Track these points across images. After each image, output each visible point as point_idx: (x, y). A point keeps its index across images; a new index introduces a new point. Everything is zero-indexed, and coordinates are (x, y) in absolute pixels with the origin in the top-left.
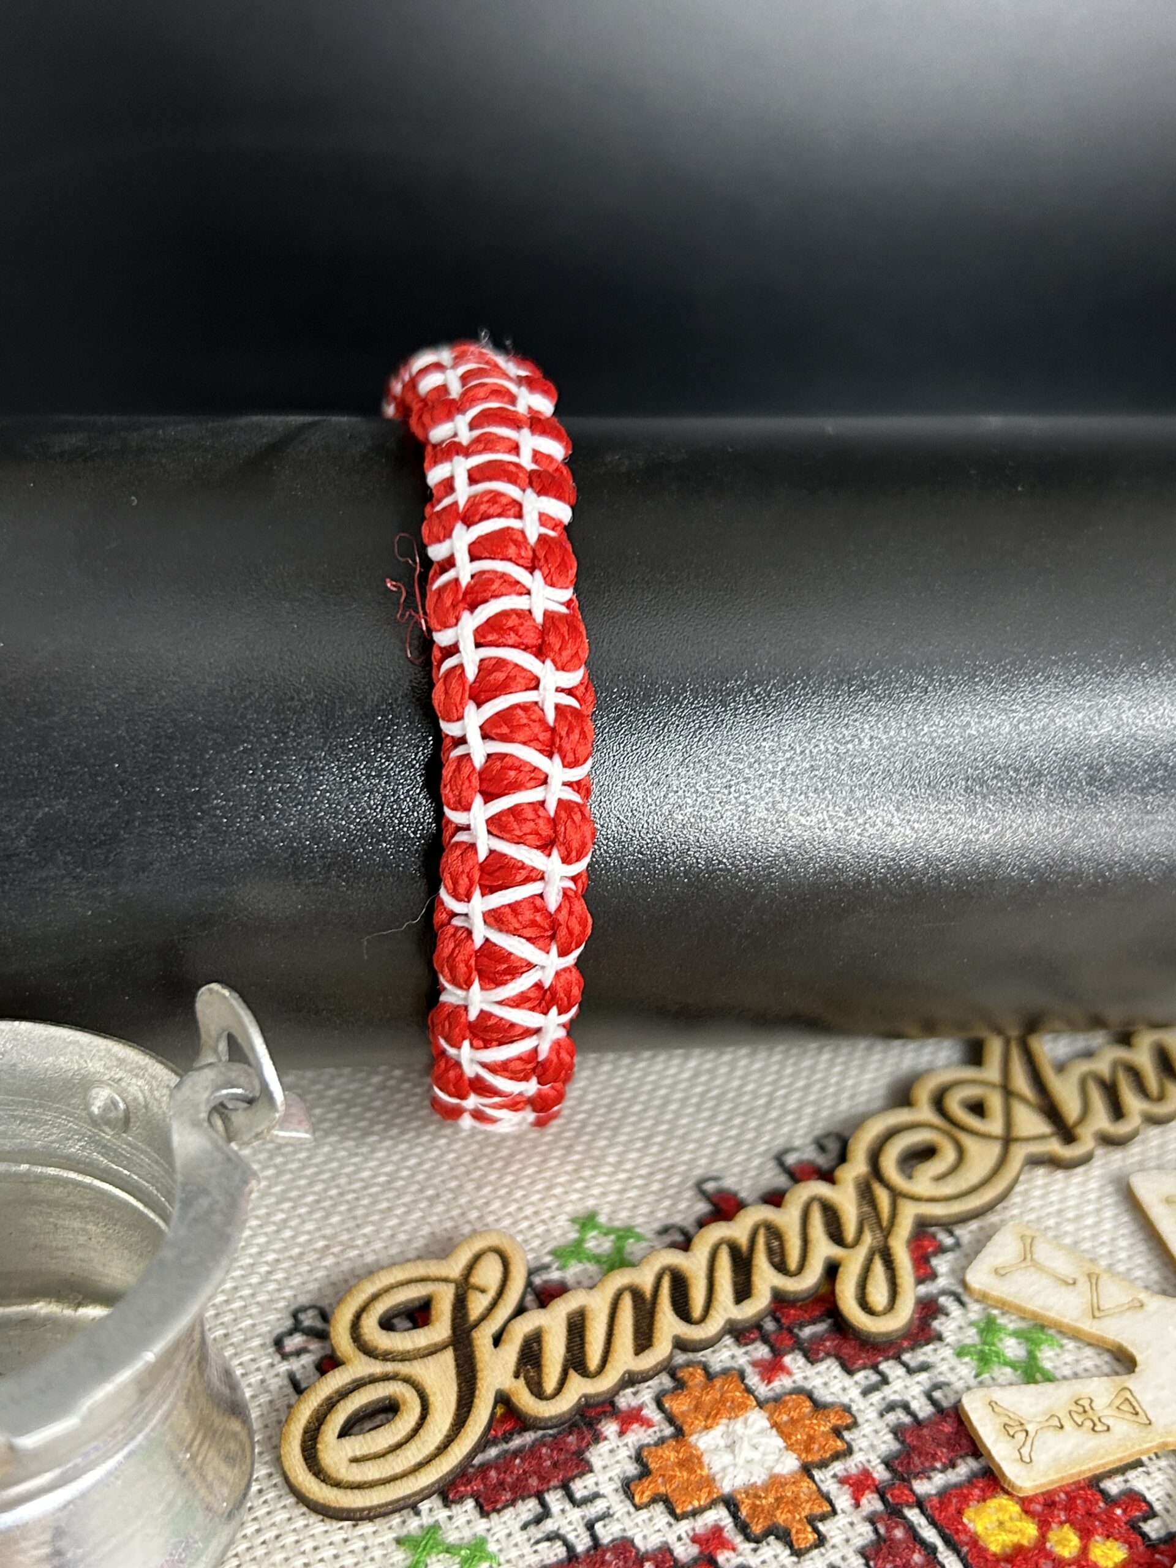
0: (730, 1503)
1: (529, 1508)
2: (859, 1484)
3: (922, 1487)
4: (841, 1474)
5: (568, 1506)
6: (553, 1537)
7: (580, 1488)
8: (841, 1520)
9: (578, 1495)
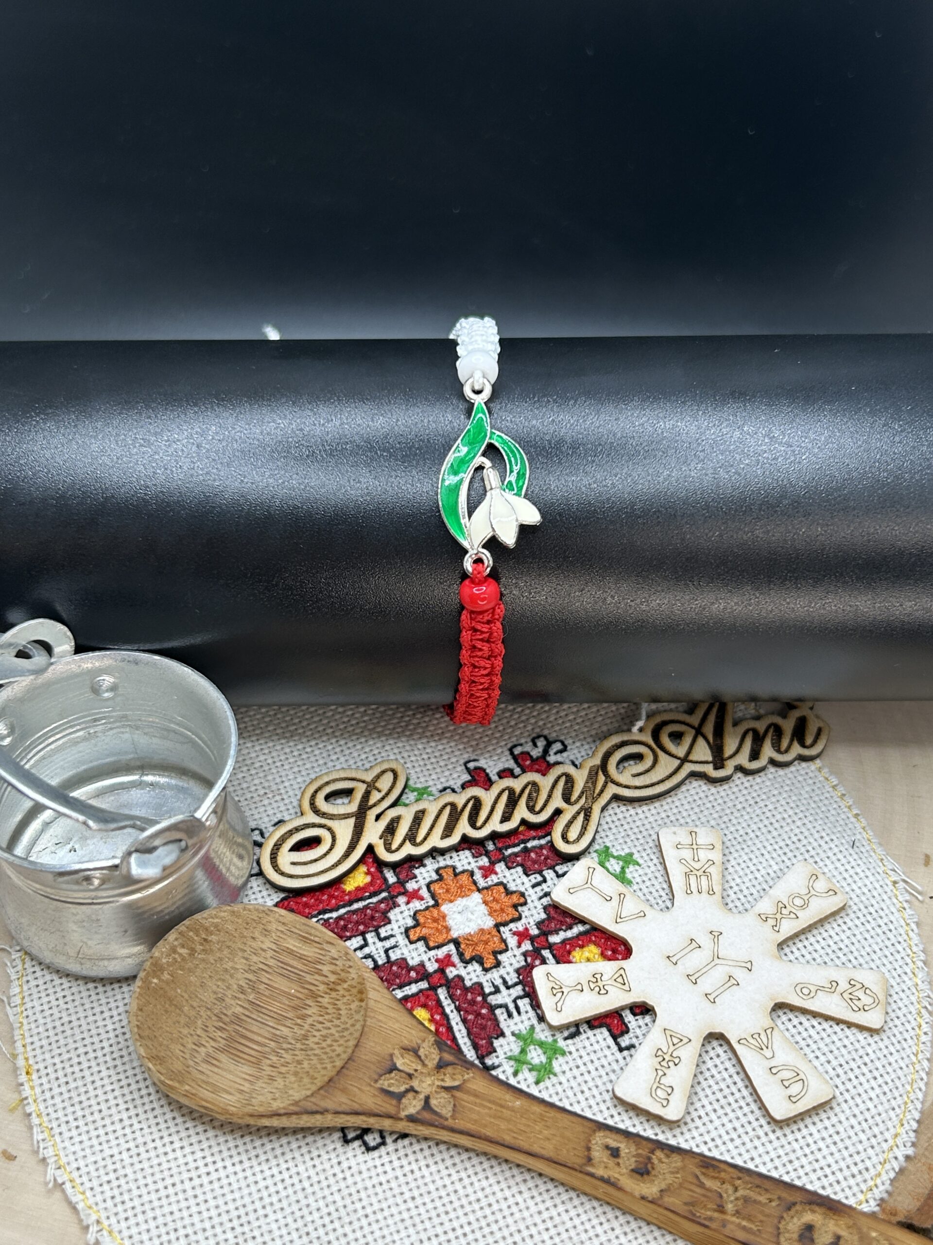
0: (456, 942)
1: (357, 942)
2: (522, 936)
3: (555, 939)
4: (514, 929)
5: (376, 940)
6: (368, 956)
7: (383, 932)
8: (509, 953)
9: (383, 935)
